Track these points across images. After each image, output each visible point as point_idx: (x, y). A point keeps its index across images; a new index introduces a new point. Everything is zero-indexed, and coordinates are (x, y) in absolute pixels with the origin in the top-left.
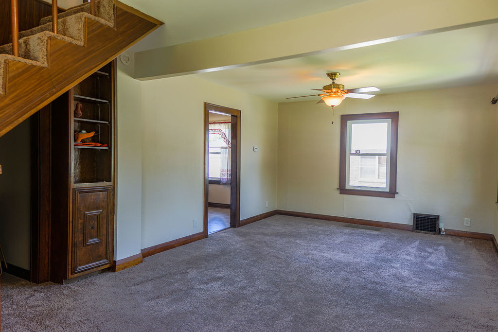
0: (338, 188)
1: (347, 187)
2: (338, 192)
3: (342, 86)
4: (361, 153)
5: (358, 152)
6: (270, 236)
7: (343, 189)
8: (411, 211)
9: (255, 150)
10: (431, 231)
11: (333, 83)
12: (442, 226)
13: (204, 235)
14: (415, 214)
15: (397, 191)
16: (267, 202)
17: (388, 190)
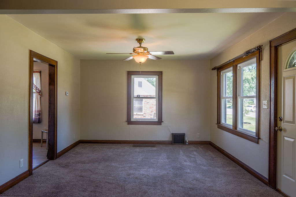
0: (127, 120)
1: (132, 120)
2: (127, 123)
3: (147, 49)
4: (141, 96)
5: (139, 96)
6: (88, 163)
7: (129, 122)
8: (170, 132)
9: (67, 94)
10: (182, 143)
11: (140, 46)
12: (187, 139)
13: (30, 172)
14: (172, 134)
15: (163, 121)
16: (74, 135)
17: (157, 120)
